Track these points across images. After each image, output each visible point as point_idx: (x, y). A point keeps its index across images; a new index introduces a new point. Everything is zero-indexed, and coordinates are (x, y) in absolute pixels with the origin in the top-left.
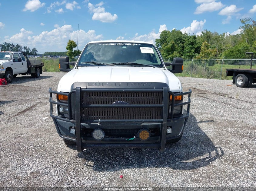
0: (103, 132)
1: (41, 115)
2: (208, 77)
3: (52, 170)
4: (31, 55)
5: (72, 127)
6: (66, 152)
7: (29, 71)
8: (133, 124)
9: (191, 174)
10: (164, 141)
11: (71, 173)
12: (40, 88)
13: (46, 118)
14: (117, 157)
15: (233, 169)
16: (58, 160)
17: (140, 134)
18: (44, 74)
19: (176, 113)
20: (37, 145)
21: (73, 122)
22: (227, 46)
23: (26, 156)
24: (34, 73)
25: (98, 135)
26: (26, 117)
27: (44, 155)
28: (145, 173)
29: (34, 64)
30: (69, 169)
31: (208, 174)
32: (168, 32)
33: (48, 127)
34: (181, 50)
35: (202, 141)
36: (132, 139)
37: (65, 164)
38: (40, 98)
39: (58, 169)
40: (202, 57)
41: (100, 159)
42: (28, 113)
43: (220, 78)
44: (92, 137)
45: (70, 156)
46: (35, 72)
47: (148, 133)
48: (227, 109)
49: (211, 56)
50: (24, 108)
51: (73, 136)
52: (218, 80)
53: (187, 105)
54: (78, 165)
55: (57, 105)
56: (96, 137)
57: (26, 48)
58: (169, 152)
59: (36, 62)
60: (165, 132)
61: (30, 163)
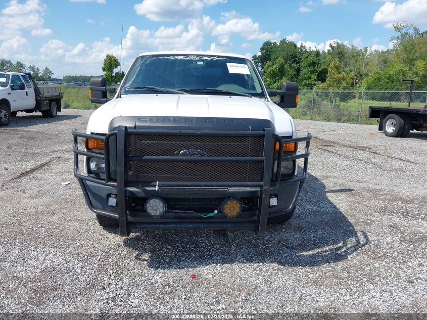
0: (163, 203)
1: (58, 178)
2: (338, 120)
3: (78, 266)
4: (41, 80)
5: (111, 194)
6: (101, 237)
7: (38, 107)
8: (214, 189)
9: (308, 272)
10: (264, 218)
11: (108, 270)
12: (57, 135)
13: (67, 183)
14: (186, 246)
15: (375, 265)
16: (87, 250)
17: (225, 206)
18: (64, 112)
19: (285, 173)
20: (52, 225)
21: (113, 186)
22: (371, 69)
23: (33, 243)
24: (47, 110)
25: (155, 208)
26: (34, 182)
27: (64, 242)
28: (232, 270)
29: (46, 94)
30: (105, 264)
31: (335, 272)
32: (274, 45)
33: (70, 198)
34: (294, 75)
35: (326, 220)
36: (211, 215)
37: (99, 257)
38: (57, 151)
39: (86, 264)
40: (329, 86)
41: (158, 248)
42: (37, 174)
43: (358, 121)
44: (146, 211)
45: (108, 243)
46: (49, 108)
47: (239, 205)
48: (369, 171)
49: (344, 84)
50: (29, 167)
51: (113, 209)
52: (355, 125)
53: (303, 159)
54: (122, 258)
55: (85, 157)
56: (152, 211)
57: (32, 68)
58: (271, 237)
59: (50, 91)
60: (266, 203)
61: (39, 255)
